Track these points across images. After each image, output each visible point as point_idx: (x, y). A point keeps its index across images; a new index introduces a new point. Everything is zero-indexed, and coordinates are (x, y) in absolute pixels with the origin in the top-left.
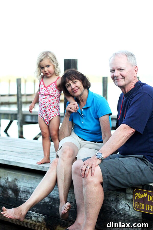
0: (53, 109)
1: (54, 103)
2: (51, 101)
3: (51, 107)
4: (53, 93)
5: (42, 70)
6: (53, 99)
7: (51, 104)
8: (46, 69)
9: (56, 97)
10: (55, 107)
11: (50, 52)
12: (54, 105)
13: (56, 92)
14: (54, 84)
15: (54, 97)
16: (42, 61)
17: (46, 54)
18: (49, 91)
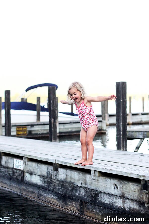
0: (89, 122)
1: (88, 117)
2: (86, 117)
3: (88, 121)
4: (85, 110)
5: (71, 97)
6: (86, 115)
7: (86, 119)
8: (73, 96)
9: (89, 112)
10: (90, 120)
11: (78, 83)
12: (89, 119)
13: (86, 109)
14: (82, 104)
15: (87, 113)
16: (71, 90)
17: (74, 85)
18: (81, 110)
